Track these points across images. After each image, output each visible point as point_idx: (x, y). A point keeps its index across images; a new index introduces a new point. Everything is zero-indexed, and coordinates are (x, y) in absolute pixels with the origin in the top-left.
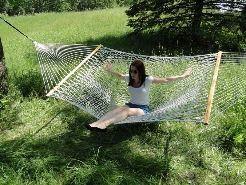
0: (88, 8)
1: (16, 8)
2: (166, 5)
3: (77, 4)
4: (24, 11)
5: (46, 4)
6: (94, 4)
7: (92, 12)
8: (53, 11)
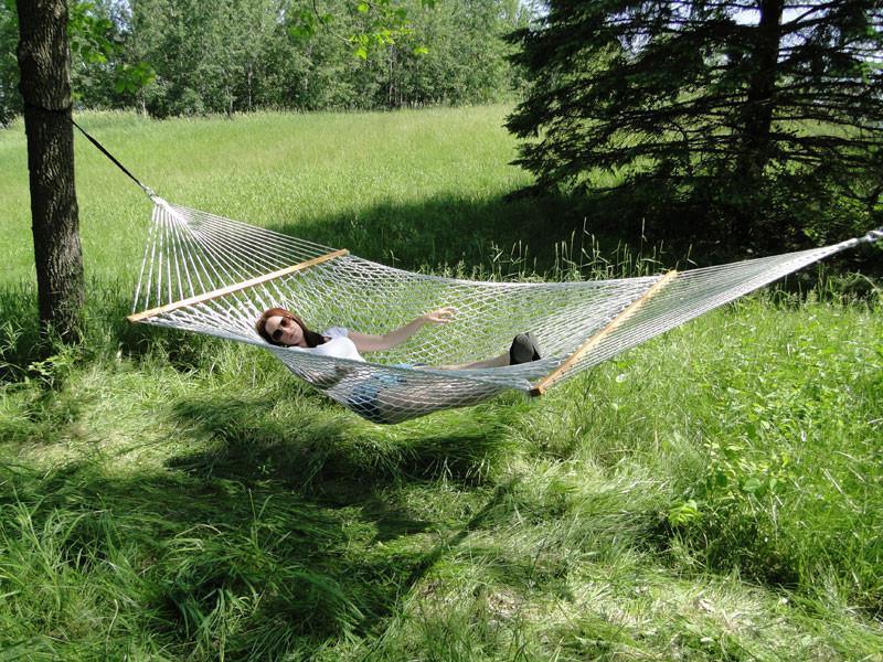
0: (409, 99)
1: (175, 94)
2: (652, 101)
3: (375, 86)
4: (200, 106)
5: (273, 84)
6: (432, 88)
7: (420, 113)
8: (292, 107)
